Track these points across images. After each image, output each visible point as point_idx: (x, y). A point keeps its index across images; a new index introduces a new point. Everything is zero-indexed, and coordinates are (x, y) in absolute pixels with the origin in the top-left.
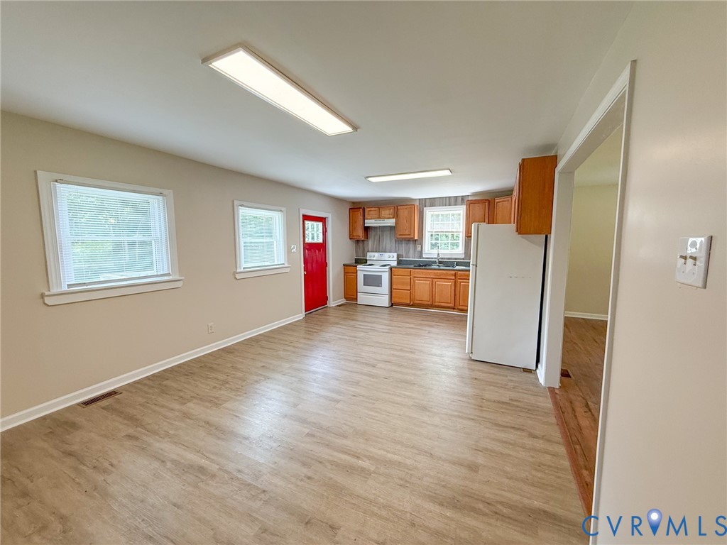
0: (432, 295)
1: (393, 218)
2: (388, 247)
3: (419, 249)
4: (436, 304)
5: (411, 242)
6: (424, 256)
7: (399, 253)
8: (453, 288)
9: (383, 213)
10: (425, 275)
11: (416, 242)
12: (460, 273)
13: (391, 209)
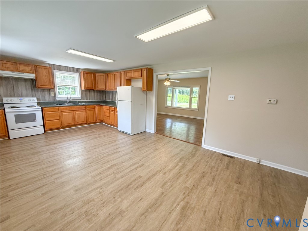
0: (74, 119)
1: (33, 73)
2: (24, 93)
3: (53, 94)
4: (77, 123)
5: (46, 91)
6: (57, 99)
7: (38, 98)
8: (85, 114)
9: (22, 68)
10: (69, 109)
11: (50, 91)
12: (87, 106)
13: (29, 66)
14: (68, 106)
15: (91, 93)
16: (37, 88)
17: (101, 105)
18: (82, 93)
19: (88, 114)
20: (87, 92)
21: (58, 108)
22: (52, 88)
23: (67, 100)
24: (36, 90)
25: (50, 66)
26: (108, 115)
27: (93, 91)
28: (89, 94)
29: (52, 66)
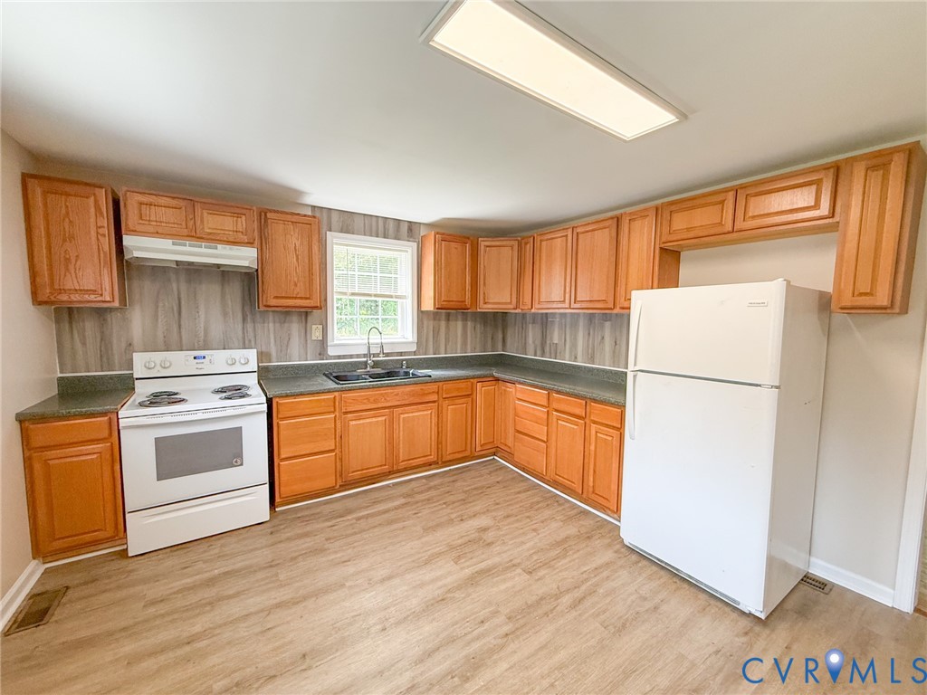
0: (391, 442)
1: (250, 244)
2: (217, 329)
3: (316, 333)
4: (402, 465)
5: (295, 318)
6: (331, 352)
7: (264, 349)
8: (434, 420)
9: (211, 222)
10: (376, 401)
11: (309, 318)
12: (446, 386)
13: (239, 215)
14: (374, 387)
15: (452, 323)
16: (262, 309)
17: (497, 380)
18: (423, 324)
19: (444, 420)
20: (439, 320)
21: (330, 396)
22: (316, 307)
23: (365, 356)
24: (258, 315)
25: (317, 214)
26: (541, 431)
27: (460, 317)
28: (447, 327)
29: (325, 212)
